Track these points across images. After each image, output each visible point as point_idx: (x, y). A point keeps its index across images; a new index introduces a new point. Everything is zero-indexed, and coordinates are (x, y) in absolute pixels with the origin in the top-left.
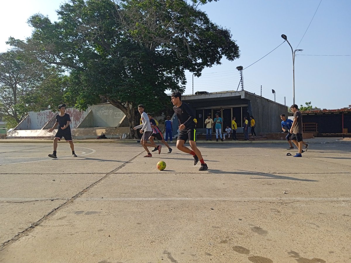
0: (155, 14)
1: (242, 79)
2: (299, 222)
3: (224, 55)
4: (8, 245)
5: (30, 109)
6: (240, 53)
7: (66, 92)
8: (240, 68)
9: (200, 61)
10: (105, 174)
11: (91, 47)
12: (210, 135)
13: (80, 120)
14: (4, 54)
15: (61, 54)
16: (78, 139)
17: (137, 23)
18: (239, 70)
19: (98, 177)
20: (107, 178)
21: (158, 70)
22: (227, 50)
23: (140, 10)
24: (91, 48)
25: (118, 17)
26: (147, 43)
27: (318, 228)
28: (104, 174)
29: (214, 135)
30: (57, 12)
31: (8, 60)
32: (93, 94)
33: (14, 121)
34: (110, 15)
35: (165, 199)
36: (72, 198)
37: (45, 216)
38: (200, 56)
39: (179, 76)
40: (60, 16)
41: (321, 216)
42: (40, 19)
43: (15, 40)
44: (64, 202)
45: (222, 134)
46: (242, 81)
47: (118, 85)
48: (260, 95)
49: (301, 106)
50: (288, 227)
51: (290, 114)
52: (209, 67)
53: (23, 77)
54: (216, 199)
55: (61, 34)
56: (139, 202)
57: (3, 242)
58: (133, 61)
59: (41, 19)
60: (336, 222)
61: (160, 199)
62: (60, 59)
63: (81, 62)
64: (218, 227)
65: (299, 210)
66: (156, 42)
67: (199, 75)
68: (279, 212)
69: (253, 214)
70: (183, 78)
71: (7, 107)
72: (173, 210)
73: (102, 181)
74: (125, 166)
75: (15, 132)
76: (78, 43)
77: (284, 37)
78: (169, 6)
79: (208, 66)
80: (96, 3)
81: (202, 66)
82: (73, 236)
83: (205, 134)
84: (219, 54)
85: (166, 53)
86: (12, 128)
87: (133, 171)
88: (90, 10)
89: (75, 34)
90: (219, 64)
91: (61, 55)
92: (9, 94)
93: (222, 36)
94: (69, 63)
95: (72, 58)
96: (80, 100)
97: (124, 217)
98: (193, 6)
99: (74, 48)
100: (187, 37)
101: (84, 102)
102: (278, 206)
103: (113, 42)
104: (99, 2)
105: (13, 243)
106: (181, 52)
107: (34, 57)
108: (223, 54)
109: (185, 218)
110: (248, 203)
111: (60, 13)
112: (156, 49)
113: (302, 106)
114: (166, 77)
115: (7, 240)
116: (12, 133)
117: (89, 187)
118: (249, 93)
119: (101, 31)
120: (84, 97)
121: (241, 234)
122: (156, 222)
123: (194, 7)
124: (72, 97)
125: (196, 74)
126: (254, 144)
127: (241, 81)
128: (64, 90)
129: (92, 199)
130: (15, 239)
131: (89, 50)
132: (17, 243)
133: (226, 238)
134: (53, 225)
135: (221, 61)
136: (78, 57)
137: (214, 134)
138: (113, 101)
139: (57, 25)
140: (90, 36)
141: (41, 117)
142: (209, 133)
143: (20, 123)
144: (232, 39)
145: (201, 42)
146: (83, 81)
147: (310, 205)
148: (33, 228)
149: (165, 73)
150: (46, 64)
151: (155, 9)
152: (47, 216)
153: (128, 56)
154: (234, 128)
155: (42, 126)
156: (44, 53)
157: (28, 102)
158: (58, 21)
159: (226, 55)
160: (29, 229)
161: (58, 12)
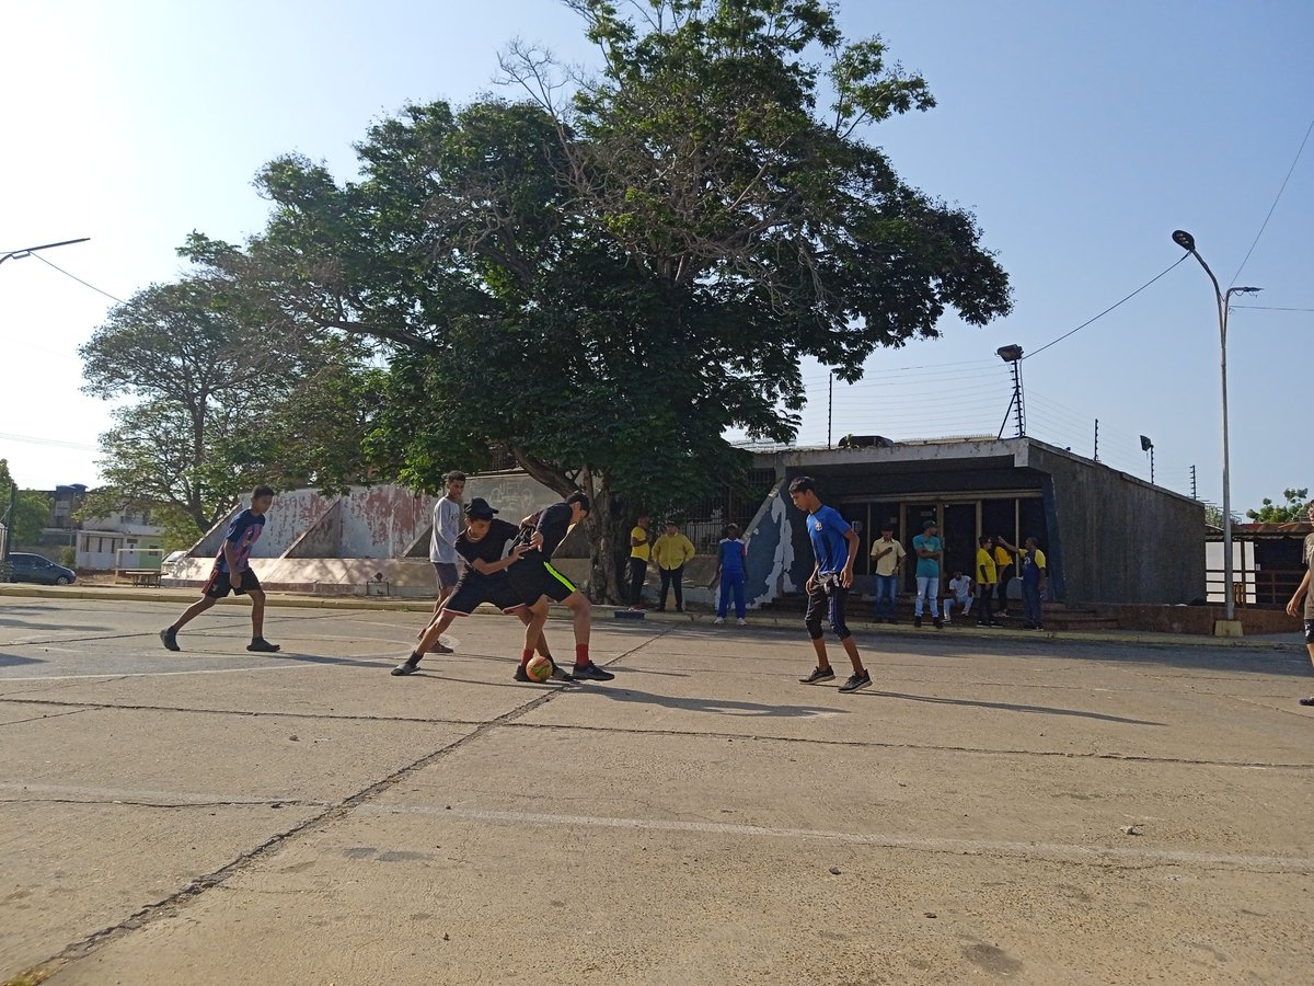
0: (698, 157)
1: (1017, 393)
2: (1154, 937)
3: (952, 302)
4: (107, 941)
5: (247, 483)
6: (1012, 297)
7: (375, 425)
8: (1012, 354)
9: (858, 323)
10: (476, 727)
11: (467, 271)
12: (891, 601)
13: (417, 530)
14: (170, 289)
15: (364, 294)
16: (404, 598)
17: (630, 190)
18: (1006, 360)
19: (451, 734)
20: (479, 741)
21: (702, 353)
22: (961, 286)
23: (646, 144)
24: (469, 275)
25: (567, 168)
26: (666, 258)
27: (1219, 964)
28: (470, 726)
29: (908, 601)
30: (357, 148)
31: (183, 310)
32: (465, 438)
33: (191, 524)
34: (540, 160)
35: (668, 825)
36: (344, 803)
37: (242, 856)
38: (860, 307)
39: (776, 379)
40: (367, 163)
41: (1244, 922)
42: (297, 174)
43: (209, 244)
44: (314, 813)
45: (940, 599)
46: (1019, 402)
47: (556, 406)
48: (1092, 457)
49: (1267, 502)
50: (1106, 952)
51: (1215, 534)
52: (891, 347)
53: (229, 370)
54: (859, 839)
55: (366, 224)
56: (576, 831)
57: (91, 931)
58: (609, 322)
59: (303, 172)
60: (1297, 945)
61: (653, 824)
62: (360, 313)
63: (432, 324)
64: (841, 937)
65: (1166, 896)
66: (698, 256)
67: (853, 375)
68: (1085, 898)
69: (987, 898)
70: (792, 386)
71: (169, 474)
72: (692, 866)
73: (460, 751)
74: (552, 702)
75: (191, 563)
76: (425, 256)
77: (1184, 239)
78: (749, 129)
79: (888, 341)
80: (493, 121)
81: (864, 344)
82: (325, 928)
83: (872, 598)
84: (933, 301)
85: (734, 294)
86: (183, 549)
87: (577, 721)
88: (469, 143)
89: (417, 226)
90: (930, 338)
91: (365, 299)
92: (180, 430)
93: (941, 233)
94: (388, 326)
95: (401, 309)
96: (417, 457)
97: (509, 877)
98: (837, 127)
99: (410, 274)
100: (813, 237)
101: (432, 462)
102: (1089, 877)
103: (545, 255)
104: (502, 115)
105: (121, 936)
106: (786, 291)
107: (269, 302)
108: (945, 298)
109: (727, 898)
110: (978, 860)
111: (366, 153)
112: (697, 281)
113: (1269, 502)
114: (729, 382)
115: (105, 928)
116: (180, 569)
117: (409, 768)
118: (1044, 447)
119: (505, 215)
120: (433, 444)
121: (921, 966)
122: (621, 902)
123: (843, 130)
124: (393, 446)
125: (841, 373)
126: (1064, 643)
127: (1016, 400)
128: (368, 419)
129: (413, 809)
130: (131, 924)
131: (463, 280)
132: (134, 939)
133: (862, 973)
134: (265, 889)
135: (940, 324)
136: (422, 305)
137: (908, 597)
138: (532, 460)
139: (355, 196)
140: (466, 233)
141: (282, 512)
142: (887, 593)
143: (209, 532)
144: (981, 245)
145: (866, 256)
146: (431, 390)
147: (1213, 880)
148: (196, 893)
149: (727, 366)
150: (310, 329)
151: (697, 140)
152: (249, 856)
153: (594, 305)
154: (987, 581)
155: (283, 546)
156: (308, 292)
157: (240, 458)
158: (360, 180)
159: (957, 305)
160: (184, 896)
161: (361, 150)
